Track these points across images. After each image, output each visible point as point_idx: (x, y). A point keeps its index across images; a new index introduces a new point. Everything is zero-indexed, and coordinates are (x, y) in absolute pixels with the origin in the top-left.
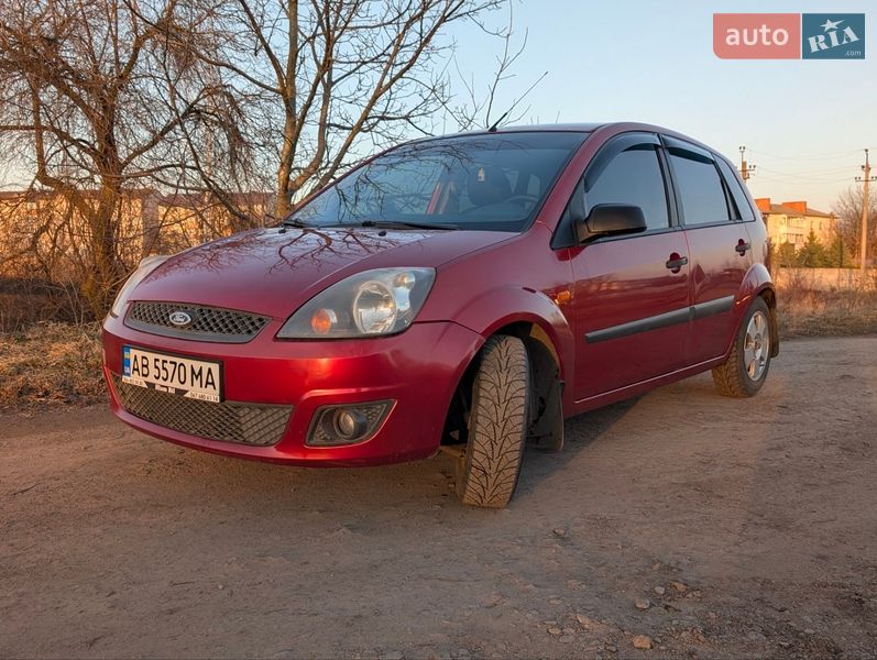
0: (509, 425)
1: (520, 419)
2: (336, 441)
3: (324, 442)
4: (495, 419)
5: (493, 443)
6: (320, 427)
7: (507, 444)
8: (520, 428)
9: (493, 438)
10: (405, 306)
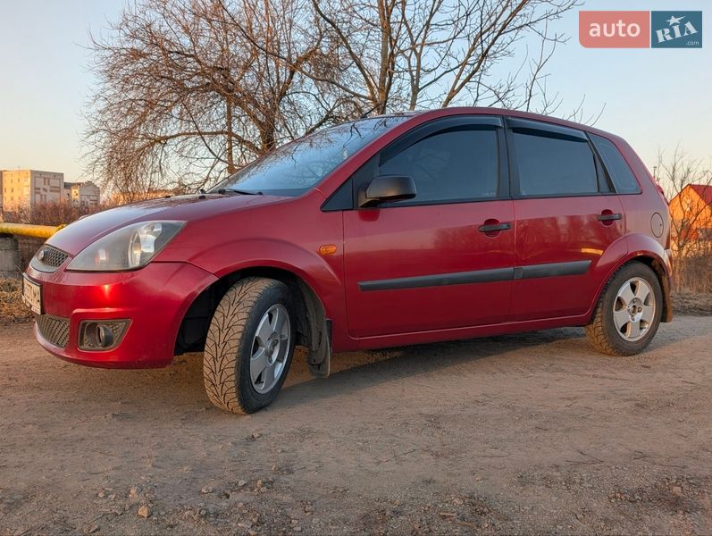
0: (227, 347)
1: (236, 343)
2: (97, 348)
3: (89, 348)
4: (217, 342)
5: (215, 359)
6: (85, 337)
7: (225, 362)
8: (236, 350)
9: (215, 356)
10: (150, 250)
